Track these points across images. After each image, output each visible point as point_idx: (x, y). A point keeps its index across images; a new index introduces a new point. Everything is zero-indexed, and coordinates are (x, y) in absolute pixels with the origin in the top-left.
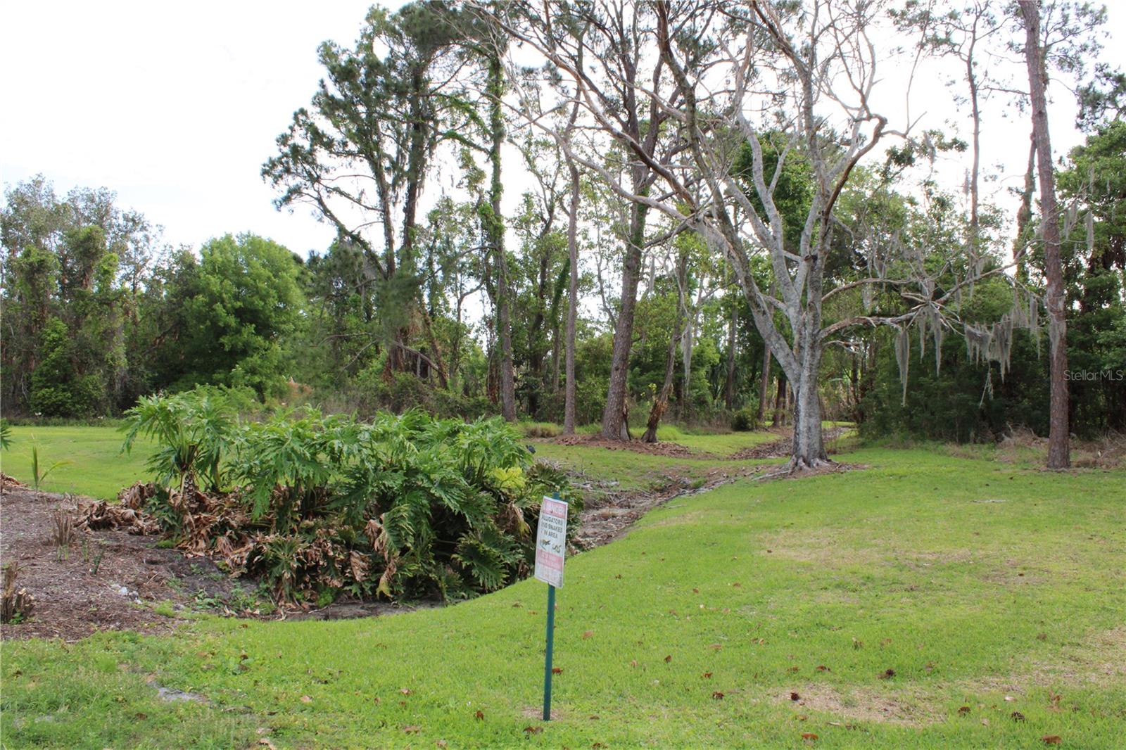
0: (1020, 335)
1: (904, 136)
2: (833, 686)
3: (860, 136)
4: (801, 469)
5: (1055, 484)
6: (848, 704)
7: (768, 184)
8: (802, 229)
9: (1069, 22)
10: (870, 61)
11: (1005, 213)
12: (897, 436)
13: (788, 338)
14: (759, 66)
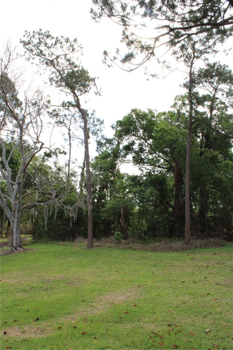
0: (80, 209)
1: (49, 149)
2: (18, 327)
3: (37, 147)
4: (14, 251)
5: (89, 253)
6: (23, 332)
7: (7, 159)
8: (17, 174)
9: (95, 123)
10: (41, 125)
11: (77, 173)
12: (44, 239)
13: (11, 209)
14: (7, 121)
